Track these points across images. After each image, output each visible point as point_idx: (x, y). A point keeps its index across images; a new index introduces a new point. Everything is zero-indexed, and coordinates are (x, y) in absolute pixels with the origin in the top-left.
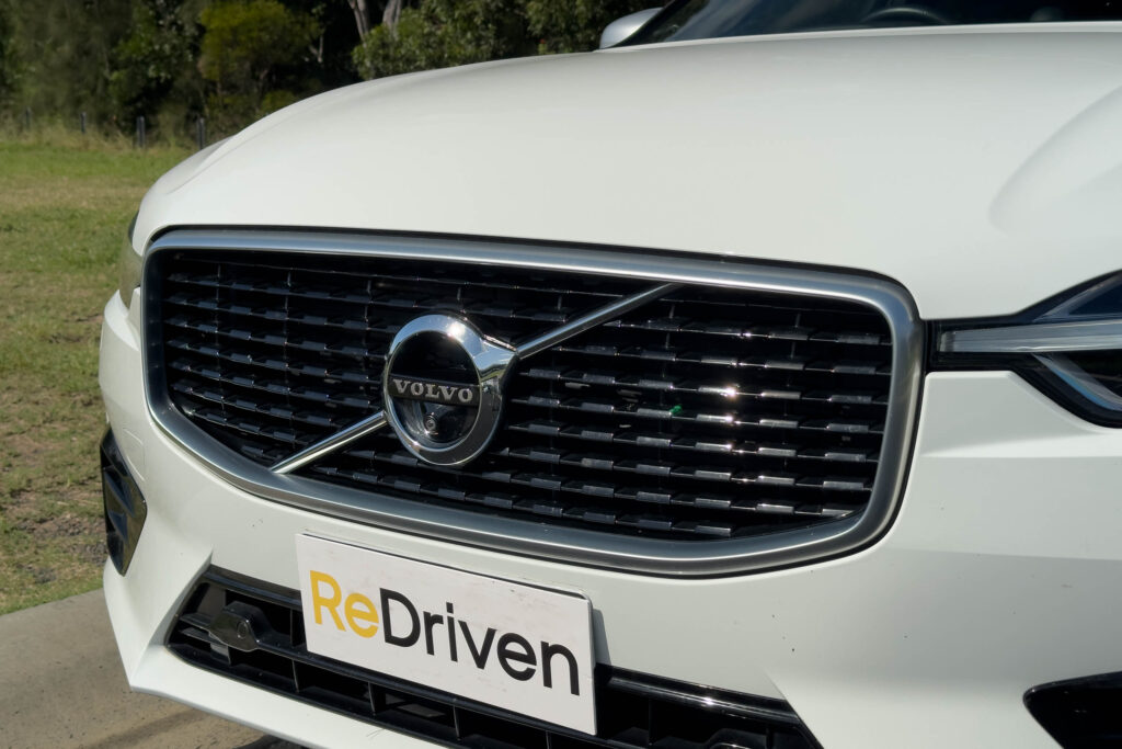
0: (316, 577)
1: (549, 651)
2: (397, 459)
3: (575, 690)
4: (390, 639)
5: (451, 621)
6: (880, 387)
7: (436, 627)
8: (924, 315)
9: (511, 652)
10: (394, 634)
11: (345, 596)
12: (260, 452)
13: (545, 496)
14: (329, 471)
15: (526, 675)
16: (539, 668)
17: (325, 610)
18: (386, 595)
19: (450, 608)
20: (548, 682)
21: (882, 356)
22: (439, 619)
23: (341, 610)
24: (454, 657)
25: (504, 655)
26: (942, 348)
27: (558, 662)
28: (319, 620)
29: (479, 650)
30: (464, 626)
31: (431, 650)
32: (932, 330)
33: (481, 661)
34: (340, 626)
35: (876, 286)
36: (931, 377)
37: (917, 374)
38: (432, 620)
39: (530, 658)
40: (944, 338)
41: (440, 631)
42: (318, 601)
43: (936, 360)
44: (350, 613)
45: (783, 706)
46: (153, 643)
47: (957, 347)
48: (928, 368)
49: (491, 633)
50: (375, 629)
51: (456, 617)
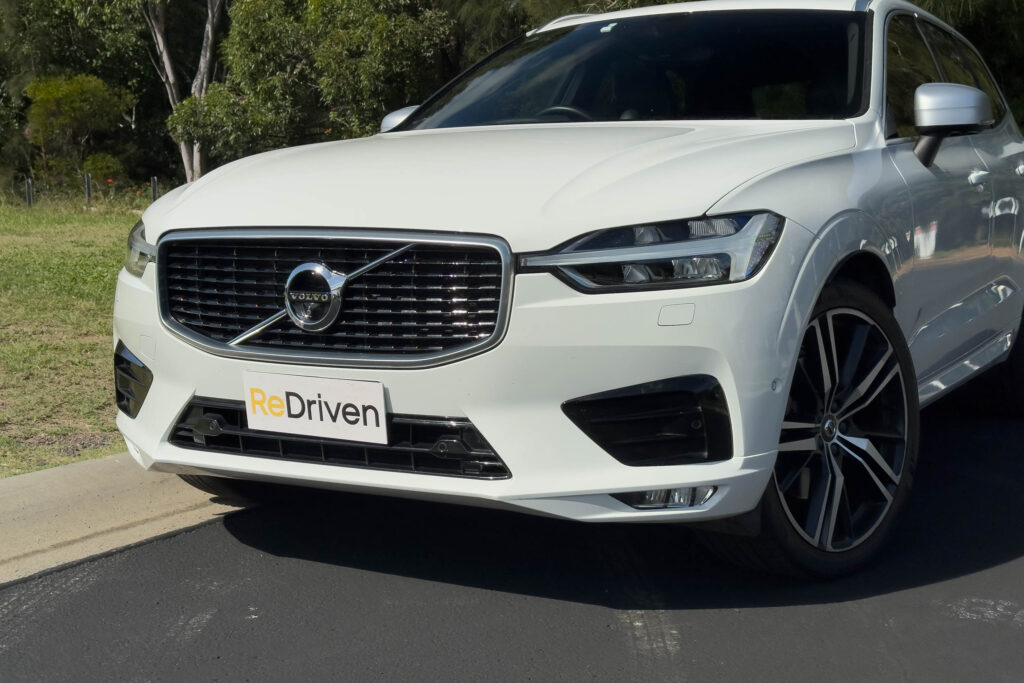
0: (253, 391)
1: (365, 409)
2: (292, 331)
3: (378, 425)
4: (291, 415)
5: (320, 402)
6: (497, 282)
7: (313, 406)
8: (514, 251)
9: (350, 413)
10: (293, 412)
11: (268, 397)
12: (221, 337)
14: (257, 342)
15: (355, 422)
16: (361, 418)
17: (258, 407)
18: (288, 394)
19: (319, 396)
20: (365, 423)
21: (498, 269)
22: (314, 402)
23: (266, 406)
24: (322, 419)
25: (345, 414)
26: (522, 264)
27: (370, 414)
28: (254, 411)
29: (333, 413)
30: (326, 403)
31: (310, 418)
32: (517, 257)
33: (334, 419)
34: (266, 414)
35: (495, 241)
36: (518, 276)
37: (512, 275)
38: (310, 403)
39: (357, 414)
40: (523, 260)
41: (315, 408)
42: (254, 402)
43: (519, 269)
44: (271, 406)
45: (466, 420)
46: (162, 440)
47: (529, 264)
48: (517, 272)
49: (339, 405)
50: (282, 412)
51: (322, 399)
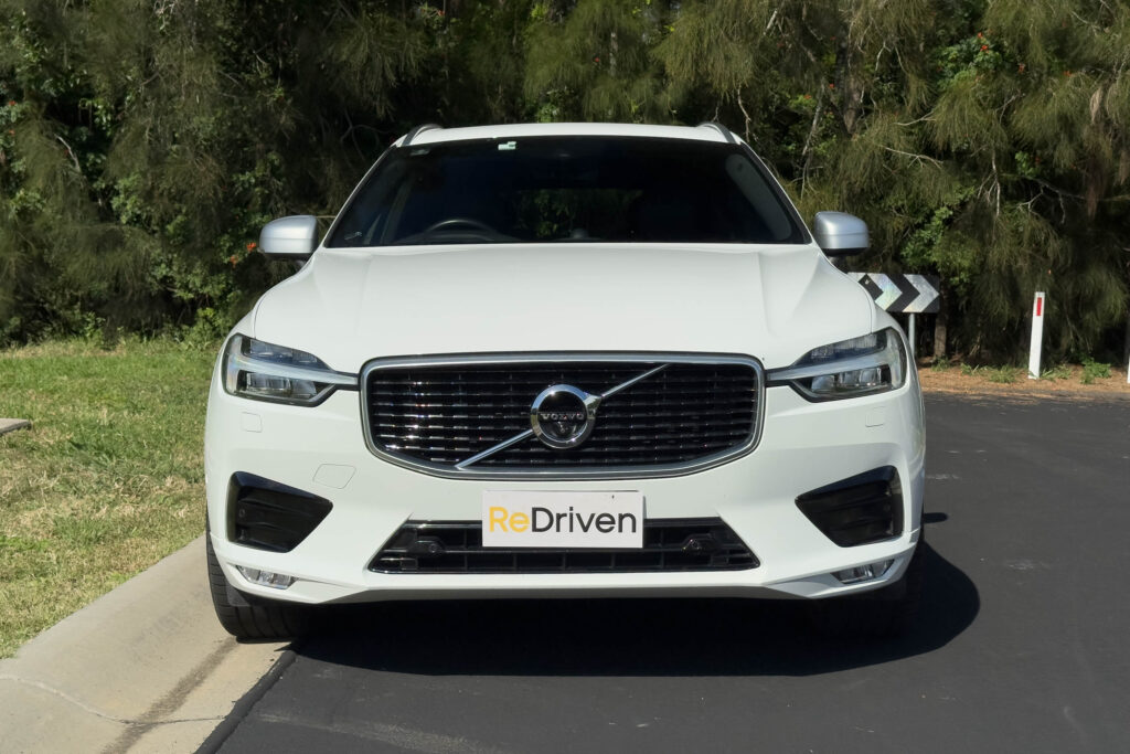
0: (492, 510)
1: (622, 517)
2: (537, 450)
3: (634, 530)
4: (535, 529)
5: (571, 515)
7: (562, 520)
8: (766, 368)
9: (603, 522)
10: (538, 527)
11: (510, 515)
12: (446, 460)
13: (609, 455)
14: (491, 462)
15: (609, 530)
16: (616, 526)
17: (497, 525)
18: (535, 510)
19: (571, 509)
20: (621, 530)
21: (752, 383)
22: (565, 515)
23: (507, 523)
24: (571, 530)
25: (598, 523)
26: (770, 379)
27: (627, 522)
28: (492, 529)
30: (578, 516)
32: (766, 373)
33: (585, 529)
34: (506, 530)
35: (748, 360)
36: (768, 389)
37: (763, 389)
38: (561, 516)
40: (771, 376)
41: (565, 522)
42: (493, 521)
43: (769, 384)
44: (512, 522)
45: (718, 519)
47: (774, 379)
48: (766, 386)
49: (593, 516)
50: (527, 527)
51: (574, 512)
